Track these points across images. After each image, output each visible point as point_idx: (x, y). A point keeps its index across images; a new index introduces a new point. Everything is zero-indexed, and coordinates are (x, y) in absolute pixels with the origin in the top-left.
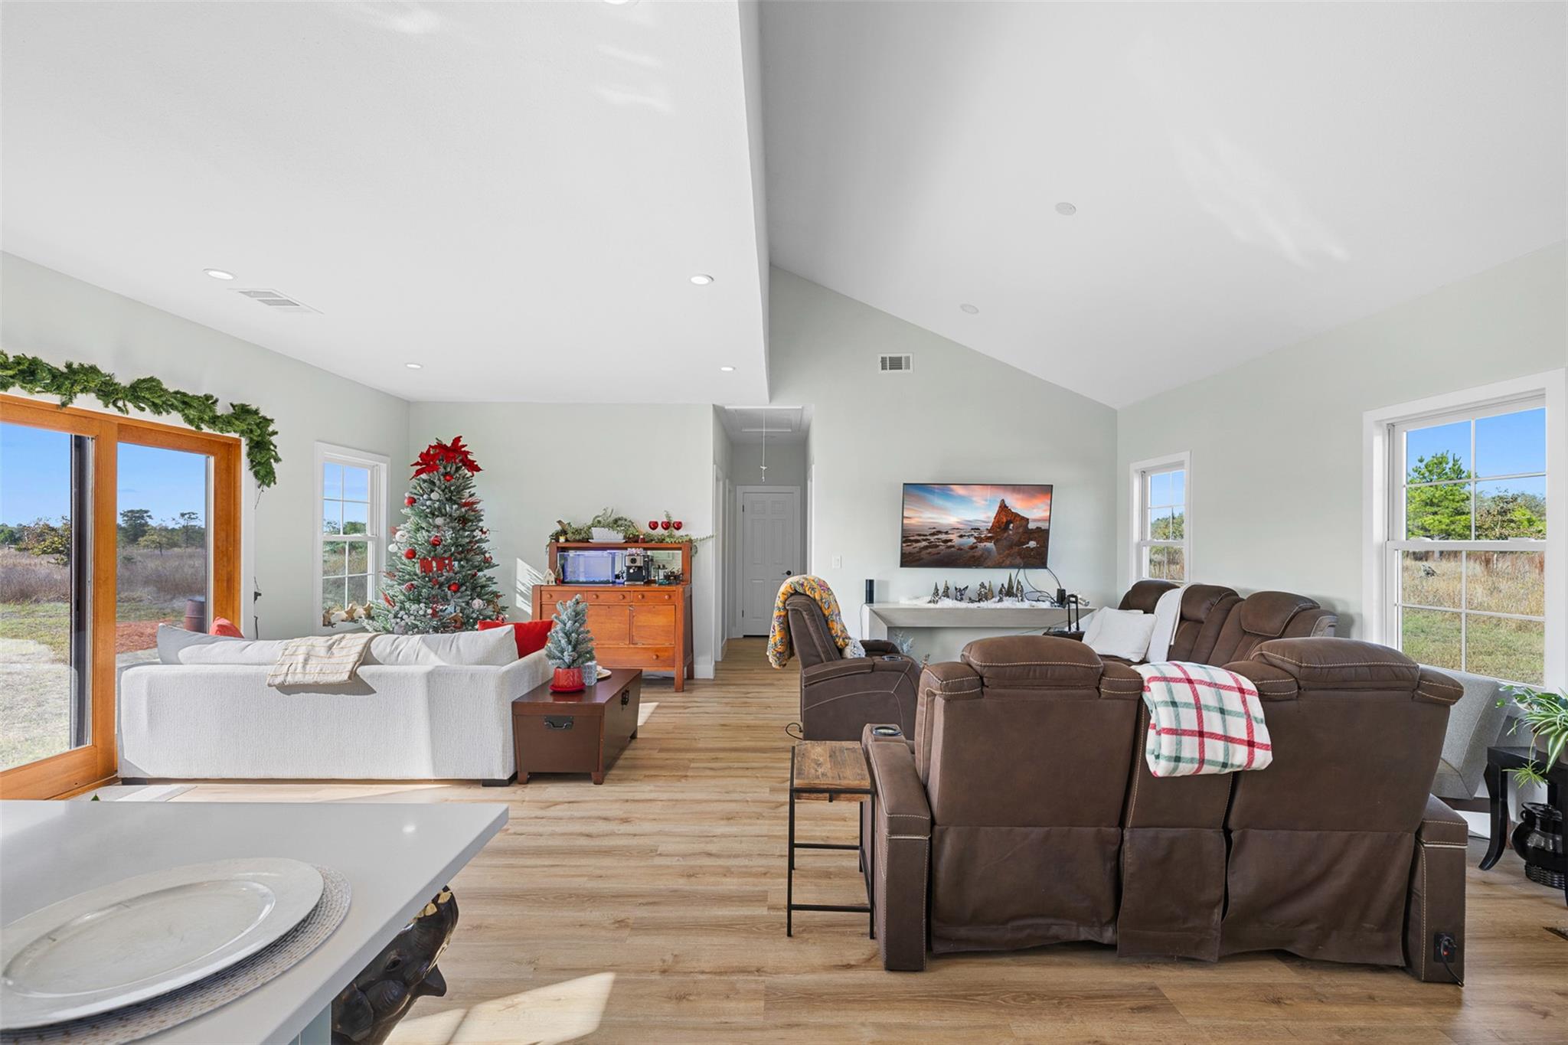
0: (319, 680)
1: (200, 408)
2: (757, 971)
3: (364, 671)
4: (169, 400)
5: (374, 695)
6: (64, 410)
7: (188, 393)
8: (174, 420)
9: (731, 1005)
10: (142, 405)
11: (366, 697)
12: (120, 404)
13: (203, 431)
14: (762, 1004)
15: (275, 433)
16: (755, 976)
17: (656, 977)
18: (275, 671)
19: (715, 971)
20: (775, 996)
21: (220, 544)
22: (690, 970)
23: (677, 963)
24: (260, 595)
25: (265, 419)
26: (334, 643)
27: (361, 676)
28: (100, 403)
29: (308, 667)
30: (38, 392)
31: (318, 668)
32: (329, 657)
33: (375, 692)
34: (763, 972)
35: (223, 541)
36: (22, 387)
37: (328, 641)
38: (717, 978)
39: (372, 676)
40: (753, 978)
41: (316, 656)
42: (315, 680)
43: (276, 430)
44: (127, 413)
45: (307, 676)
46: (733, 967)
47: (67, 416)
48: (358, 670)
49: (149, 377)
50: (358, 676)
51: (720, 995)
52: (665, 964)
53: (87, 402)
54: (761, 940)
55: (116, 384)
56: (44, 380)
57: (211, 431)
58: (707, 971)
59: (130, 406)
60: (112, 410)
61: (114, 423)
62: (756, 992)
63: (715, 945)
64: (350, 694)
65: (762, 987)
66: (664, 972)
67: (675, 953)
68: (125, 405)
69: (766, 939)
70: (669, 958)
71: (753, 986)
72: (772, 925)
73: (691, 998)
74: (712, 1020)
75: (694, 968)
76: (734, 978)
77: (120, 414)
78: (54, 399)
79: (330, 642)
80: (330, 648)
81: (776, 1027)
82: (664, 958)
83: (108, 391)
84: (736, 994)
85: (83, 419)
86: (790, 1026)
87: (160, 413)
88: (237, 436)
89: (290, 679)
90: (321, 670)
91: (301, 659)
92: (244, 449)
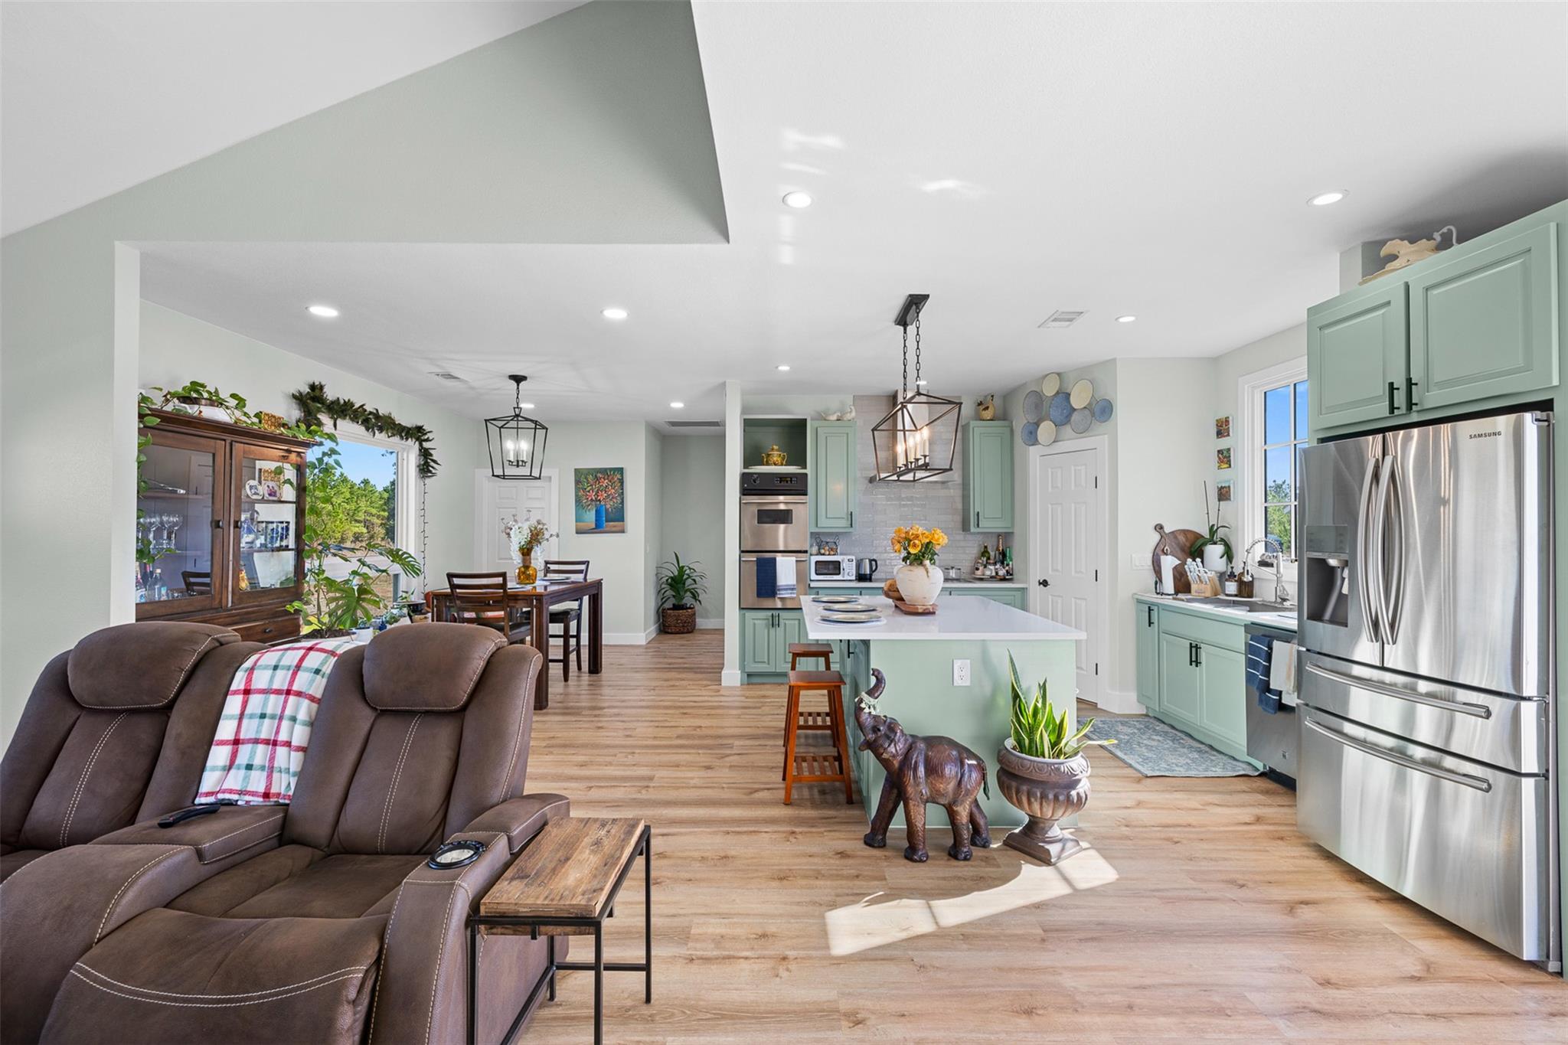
2: (693, 959)
9: (722, 931)
14: (693, 931)
16: (696, 955)
17: (791, 953)
19: (735, 960)
20: (681, 937)
22: (759, 961)
23: (773, 968)
34: (687, 959)
38: (732, 953)
40: (698, 953)
46: (717, 964)
51: (730, 939)
52: (785, 967)
54: (683, 997)
58: (742, 960)
62: (697, 940)
63: (736, 990)
65: (690, 944)
66: (784, 959)
67: (778, 979)
69: (677, 998)
70: (784, 974)
71: (698, 945)
72: (665, 1018)
73: (755, 936)
74: (735, 920)
75: (756, 963)
76: (715, 953)
81: (684, 915)
82: (788, 973)
84: (714, 939)
86: (674, 916)
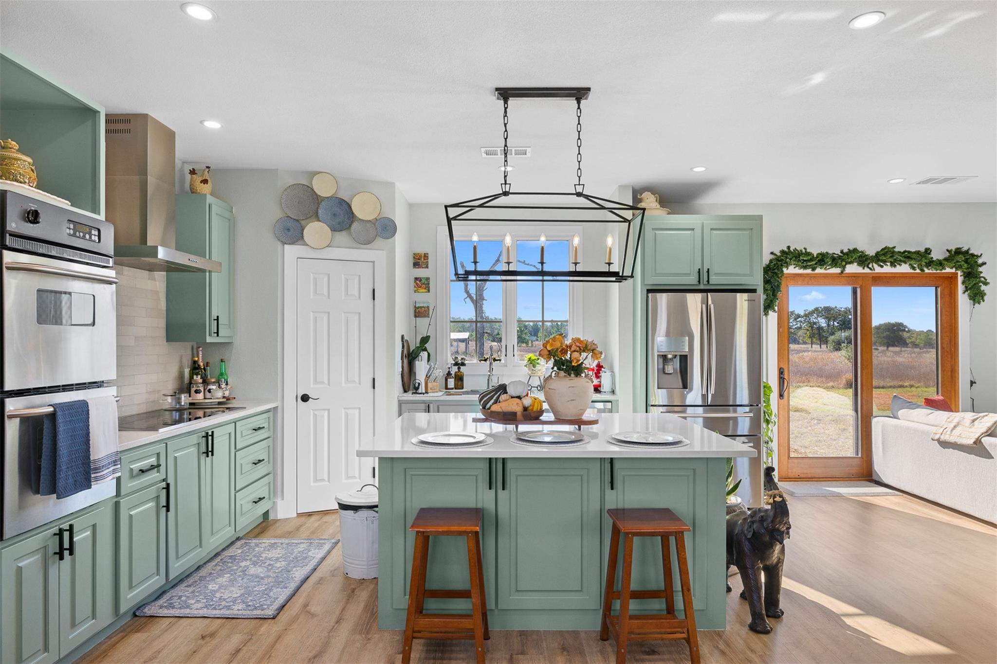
0: (957, 441)
1: (918, 259)
3: (986, 441)
4: (898, 258)
5: (993, 459)
6: (843, 275)
7: (911, 250)
8: (904, 268)
10: (882, 264)
11: (987, 460)
12: (870, 266)
13: (925, 272)
15: (984, 264)
18: (936, 431)
21: (945, 346)
24: (975, 383)
25: (973, 255)
26: (977, 418)
27: (984, 444)
28: (861, 268)
29: (954, 431)
30: (828, 269)
31: (959, 433)
32: (970, 428)
33: (993, 458)
35: (947, 344)
36: (821, 268)
37: (975, 416)
39: (990, 445)
41: (963, 425)
42: (955, 440)
43: (985, 261)
44: (874, 269)
45: (952, 437)
47: (845, 278)
48: (983, 438)
49: (884, 247)
50: (982, 443)
53: (853, 268)
55: (867, 255)
56: (828, 262)
57: (930, 271)
59: (875, 266)
60: (867, 270)
61: (870, 277)
64: (978, 456)
68: (873, 266)
77: (870, 271)
78: (837, 270)
79: (975, 417)
80: (973, 421)
83: (863, 259)
85: (853, 278)
87: (895, 266)
88: (953, 270)
89: (943, 438)
90: (960, 435)
91: (952, 425)
92: (960, 279)
